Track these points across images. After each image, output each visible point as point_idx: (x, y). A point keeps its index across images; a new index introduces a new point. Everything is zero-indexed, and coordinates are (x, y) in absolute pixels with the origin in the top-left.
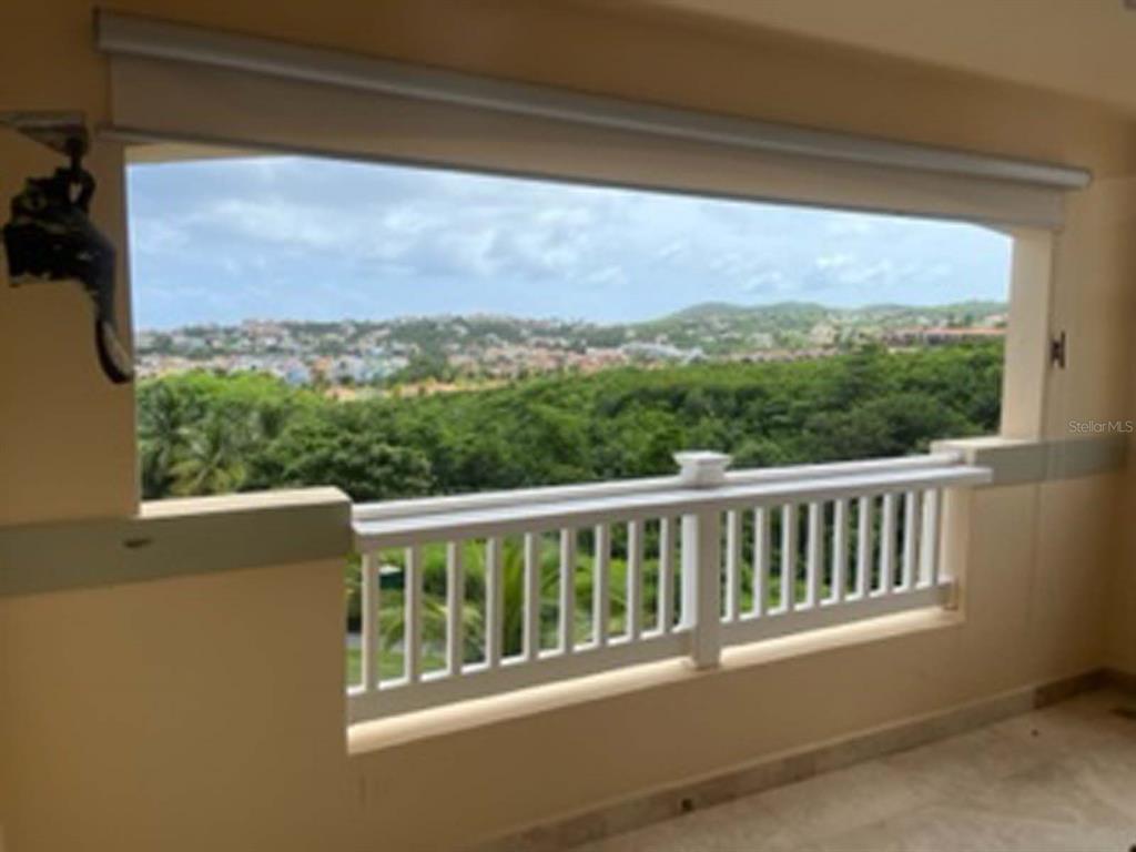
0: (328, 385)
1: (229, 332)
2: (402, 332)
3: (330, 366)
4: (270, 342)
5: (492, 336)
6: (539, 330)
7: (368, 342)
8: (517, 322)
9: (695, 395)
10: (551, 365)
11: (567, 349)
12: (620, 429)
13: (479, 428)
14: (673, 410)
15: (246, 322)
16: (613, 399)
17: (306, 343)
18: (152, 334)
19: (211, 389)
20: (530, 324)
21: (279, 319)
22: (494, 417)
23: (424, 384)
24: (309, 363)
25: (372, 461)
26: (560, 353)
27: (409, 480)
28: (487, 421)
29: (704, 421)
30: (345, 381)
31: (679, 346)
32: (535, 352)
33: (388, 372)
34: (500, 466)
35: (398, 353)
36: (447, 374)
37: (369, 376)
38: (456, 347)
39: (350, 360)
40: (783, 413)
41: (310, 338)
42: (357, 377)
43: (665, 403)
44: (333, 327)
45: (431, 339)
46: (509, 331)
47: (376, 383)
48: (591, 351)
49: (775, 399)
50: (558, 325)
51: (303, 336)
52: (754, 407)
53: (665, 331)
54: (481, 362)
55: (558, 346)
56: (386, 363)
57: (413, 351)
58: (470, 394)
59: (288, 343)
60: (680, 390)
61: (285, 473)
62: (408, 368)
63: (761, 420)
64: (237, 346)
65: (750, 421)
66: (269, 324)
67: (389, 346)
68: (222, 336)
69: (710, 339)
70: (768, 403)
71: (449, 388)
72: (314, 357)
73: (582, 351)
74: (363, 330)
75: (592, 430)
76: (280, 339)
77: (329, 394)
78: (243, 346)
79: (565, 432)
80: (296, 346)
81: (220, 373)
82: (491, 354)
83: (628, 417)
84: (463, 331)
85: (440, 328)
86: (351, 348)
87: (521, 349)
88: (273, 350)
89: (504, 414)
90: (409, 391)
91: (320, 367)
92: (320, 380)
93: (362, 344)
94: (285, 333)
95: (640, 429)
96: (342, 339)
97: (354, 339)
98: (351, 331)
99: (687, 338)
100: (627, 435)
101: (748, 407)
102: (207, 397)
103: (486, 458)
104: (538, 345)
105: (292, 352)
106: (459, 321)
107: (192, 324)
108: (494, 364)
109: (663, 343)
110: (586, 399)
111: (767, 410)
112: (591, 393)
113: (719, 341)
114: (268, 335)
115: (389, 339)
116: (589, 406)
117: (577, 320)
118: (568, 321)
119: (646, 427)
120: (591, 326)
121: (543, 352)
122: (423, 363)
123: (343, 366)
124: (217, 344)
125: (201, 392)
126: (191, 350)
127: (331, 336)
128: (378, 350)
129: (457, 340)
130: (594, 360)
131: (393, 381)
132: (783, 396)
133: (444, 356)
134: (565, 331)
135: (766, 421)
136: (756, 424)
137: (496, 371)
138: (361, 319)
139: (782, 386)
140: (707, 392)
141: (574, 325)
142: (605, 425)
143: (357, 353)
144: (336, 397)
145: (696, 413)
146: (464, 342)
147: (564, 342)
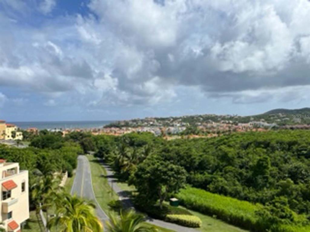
0: (164, 136)
1: (142, 120)
2: (185, 119)
3: (165, 129)
4: (151, 123)
5: (210, 120)
6: (223, 118)
7: (176, 122)
8: (217, 116)
9: (273, 143)
10: (227, 129)
11: (232, 124)
12: (248, 153)
13: (204, 151)
14: (265, 148)
15: (146, 118)
16: (246, 143)
17: (160, 123)
18: (125, 121)
19: (136, 137)
20: (220, 117)
21: (154, 117)
22: (209, 148)
23: (189, 135)
24: (160, 129)
25: (169, 170)
26: (230, 125)
27: (179, 176)
28: (206, 149)
29: (277, 152)
30: (170, 134)
31: (268, 123)
32: (222, 125)
33: (181, 131)
34: (210, 164)
35: (183, 126)
36: (196, 132)
37: (175, 133)
38: (200, 124)
39: (171, 128)
40: (305, 150)
41: (161, 122)
42: (172, 133)
43: (263, 146)
44: (167, 119)
45: (193, 121)
46: (215, 119)
47: (177, 134)
48: (240, 124)
49: (302, 145)
50: (229, 117)
51: (159, 121)
52: (295, 148)
53: (263, 118)
54: (207, 128)
55: (229, 123)
56: (180, 129)
57: (187, 125)
58: (202, 139)
59: (156, 123)
60: (268, 141)
61: (146, 172)
62: (186, 130)
63: (297, 152)
64: (144, 124)
65: (293, 153)
66: (151, 118)
67: (181, 124)
68: (140, 122)
69: (279, 120)
70: (300, 146)
71: (197, 137)
72: (162, 127)
73: (237, 125)
74: (175, 119)
75: (238, 153)
76: (154, 122)
77: (164, 138)
78: (145, 124)
79: (230, 155)
80: (158, 124)
81: (139, 132)
82: (209, 125)
83: (250, 150)
84: (201, 119)
85: (195, 118)
86: (171, 124)
87: (218, 124)
88: (152, 125)
89: (212, 147)
90: (185, 137)
91: (163, 130)
92: (163, 134)
93: (174, 123)
94: (155, 121)
95: (255, 154)
96: (169, 122)
97: (172, 122)
98: (172, 119)
99: (271, 120)
100: (250, 156)
101: (292, 148)
102: (135, 139)
103: (205, 161)
104: (223, 123)
105: (157, 126)
106: (201, 116)
107: (133, 119)
108: (210, 129)
109: (263, 121)
110: (237, 143)
111: (300, 149)
112: (238, 142)
113: (282, 121)
114: (151, 121)
115: (181, 122)
116: (238, 145)
117: (235, 115)
118: (232, 115)
119: (256, 153)
120: (239, 117)
121: (225, 125)
122: (190, 129)
123: (169, 129)
124: (139, 124)
125: (133, 138)
126: (133, 125)
127: (167, 121)
128: (178, 125)
129: (199, 122)
130: (241, 127)
131: (182, 134)
132: (305, 145)
133: (196, 126)
134: (231, 118)
135: (299, 153)
136: (296, 153)
137: (211, 131)
138: (174, 116)
139: (304, 141)
140: (277, 143)
141: (234, 116)
142: (243, 152)
143: (173, 126)
144: (166, 139)
145: (273, 149)
146: (202, 122)
147: (231, 122)
